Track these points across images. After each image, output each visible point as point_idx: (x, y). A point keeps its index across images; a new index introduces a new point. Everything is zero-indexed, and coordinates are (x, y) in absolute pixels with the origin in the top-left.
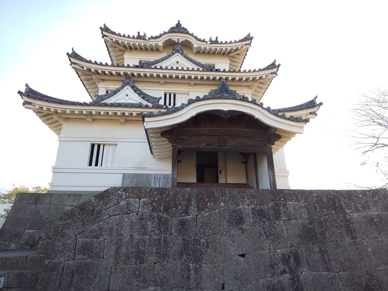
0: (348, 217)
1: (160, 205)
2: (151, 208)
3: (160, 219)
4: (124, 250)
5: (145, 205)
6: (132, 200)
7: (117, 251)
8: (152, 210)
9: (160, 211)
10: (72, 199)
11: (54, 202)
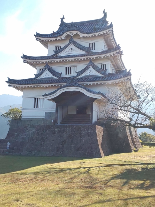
0: (82, 133)
1: (37, 129)
3: (37, 132)
5: (34, 129)
10: (28, 122)
11: (23, 123)
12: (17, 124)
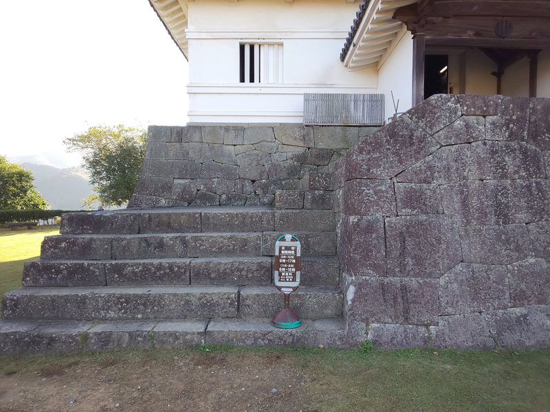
1: (522, 128)
2: (507, 134)
3: (525, 152)
4: (474, 202)
5: (496, 127)
6: (472, 119)
7: (465, 203)
8: (509, 136)
9: (523, 139)
10: (232, 134)
11: (207, 139)
12: (180, 141)
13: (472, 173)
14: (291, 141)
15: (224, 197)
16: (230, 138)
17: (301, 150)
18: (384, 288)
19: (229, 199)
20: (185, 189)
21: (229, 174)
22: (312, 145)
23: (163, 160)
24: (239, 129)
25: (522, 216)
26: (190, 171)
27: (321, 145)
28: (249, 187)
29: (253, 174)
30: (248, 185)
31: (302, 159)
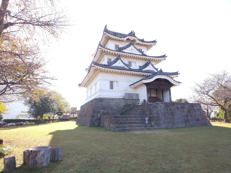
3: (166, 108)
10: (112, 100)
11: (107, 101)
12: (101, 102)
13: (162, 110)
14: (123, 102)
15: (111, 114)
16: (111, 101)
17: (125, 104)
18: (156, 123)
19: (112, 114)
20: (103, 112)
21: (112, 109)
22: (127, 103)
23: (98, 106)
24: (113, 99)
25: (167, 115)
26: (104, 108)
27: (128, 103)
28: (116, 112)
29: (116, 109)
30: (115, 111)
31: (125, 106)
